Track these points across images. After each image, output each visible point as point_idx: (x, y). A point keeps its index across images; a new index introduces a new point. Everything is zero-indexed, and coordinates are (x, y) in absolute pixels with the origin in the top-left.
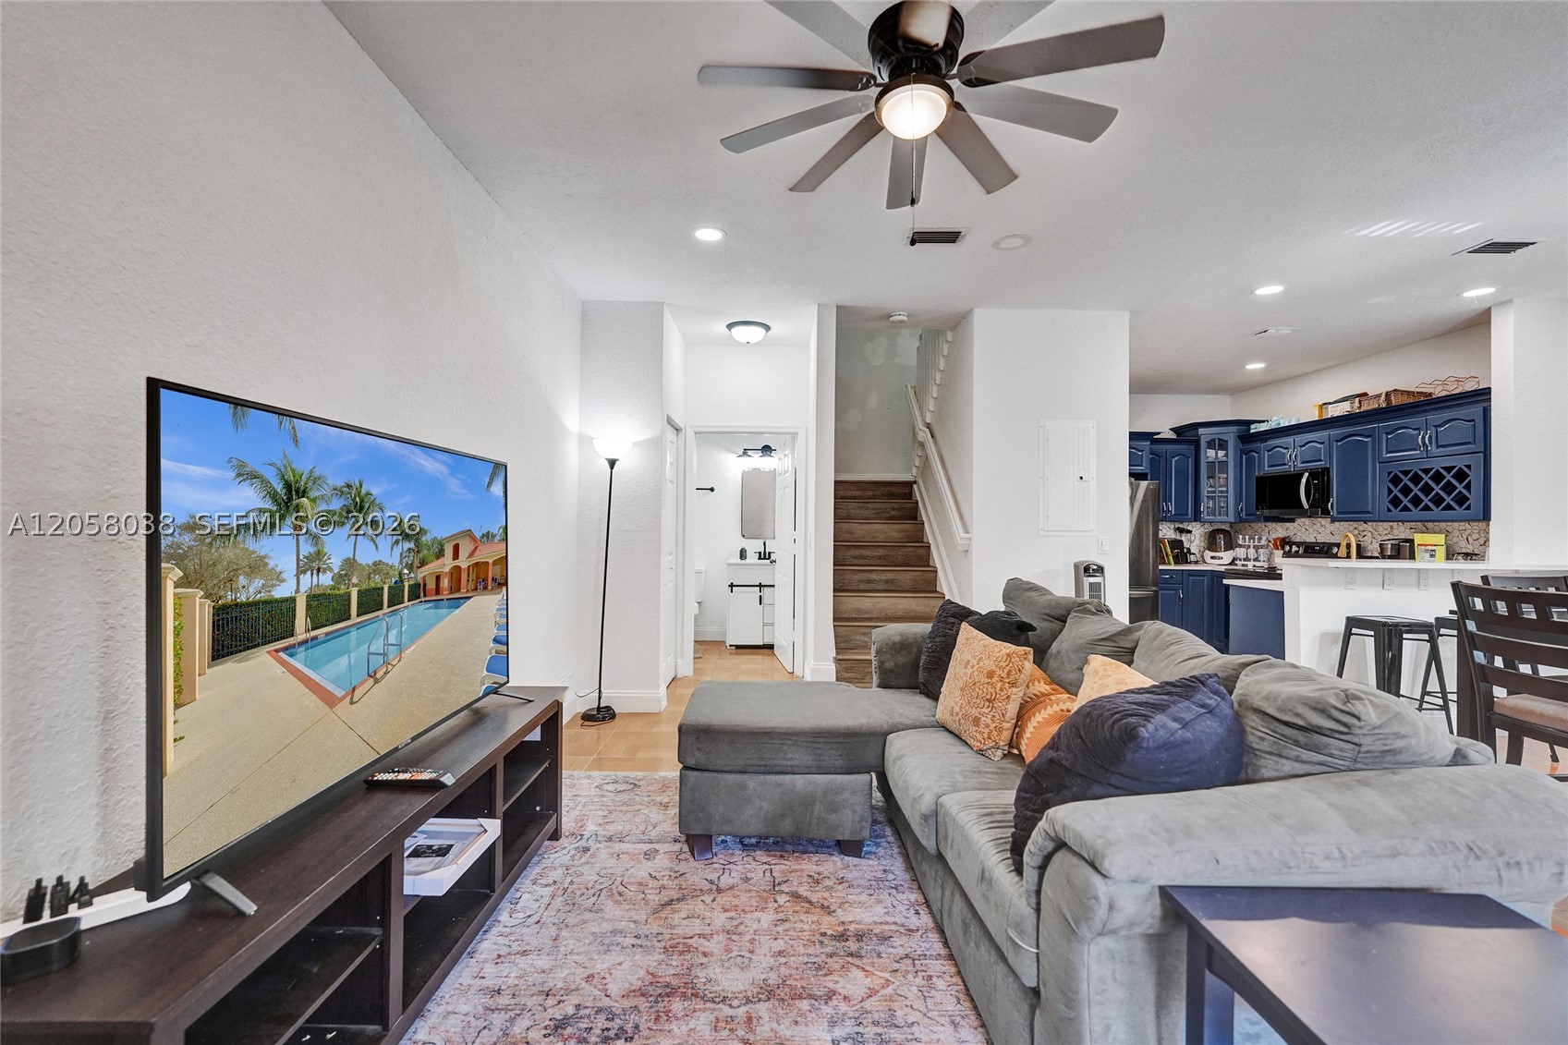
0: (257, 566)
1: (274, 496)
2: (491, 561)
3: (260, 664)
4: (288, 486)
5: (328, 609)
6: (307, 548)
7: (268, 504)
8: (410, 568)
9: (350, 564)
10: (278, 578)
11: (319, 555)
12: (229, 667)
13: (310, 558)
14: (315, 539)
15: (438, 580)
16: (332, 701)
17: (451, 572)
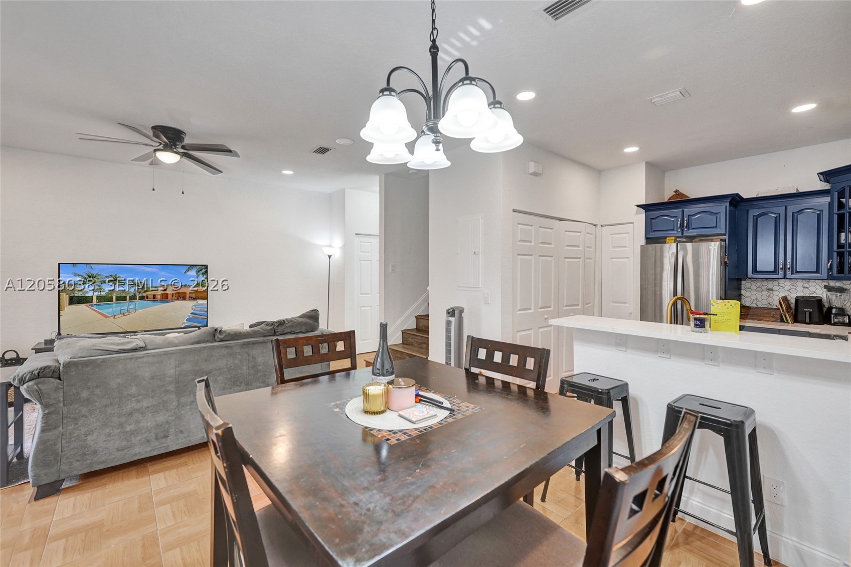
2: (188, 292)
3: (81, 307)
5: (105, 299)
12: (73, 306)
15: (154, 296)
16: (106, 317)
17: (162, 295)
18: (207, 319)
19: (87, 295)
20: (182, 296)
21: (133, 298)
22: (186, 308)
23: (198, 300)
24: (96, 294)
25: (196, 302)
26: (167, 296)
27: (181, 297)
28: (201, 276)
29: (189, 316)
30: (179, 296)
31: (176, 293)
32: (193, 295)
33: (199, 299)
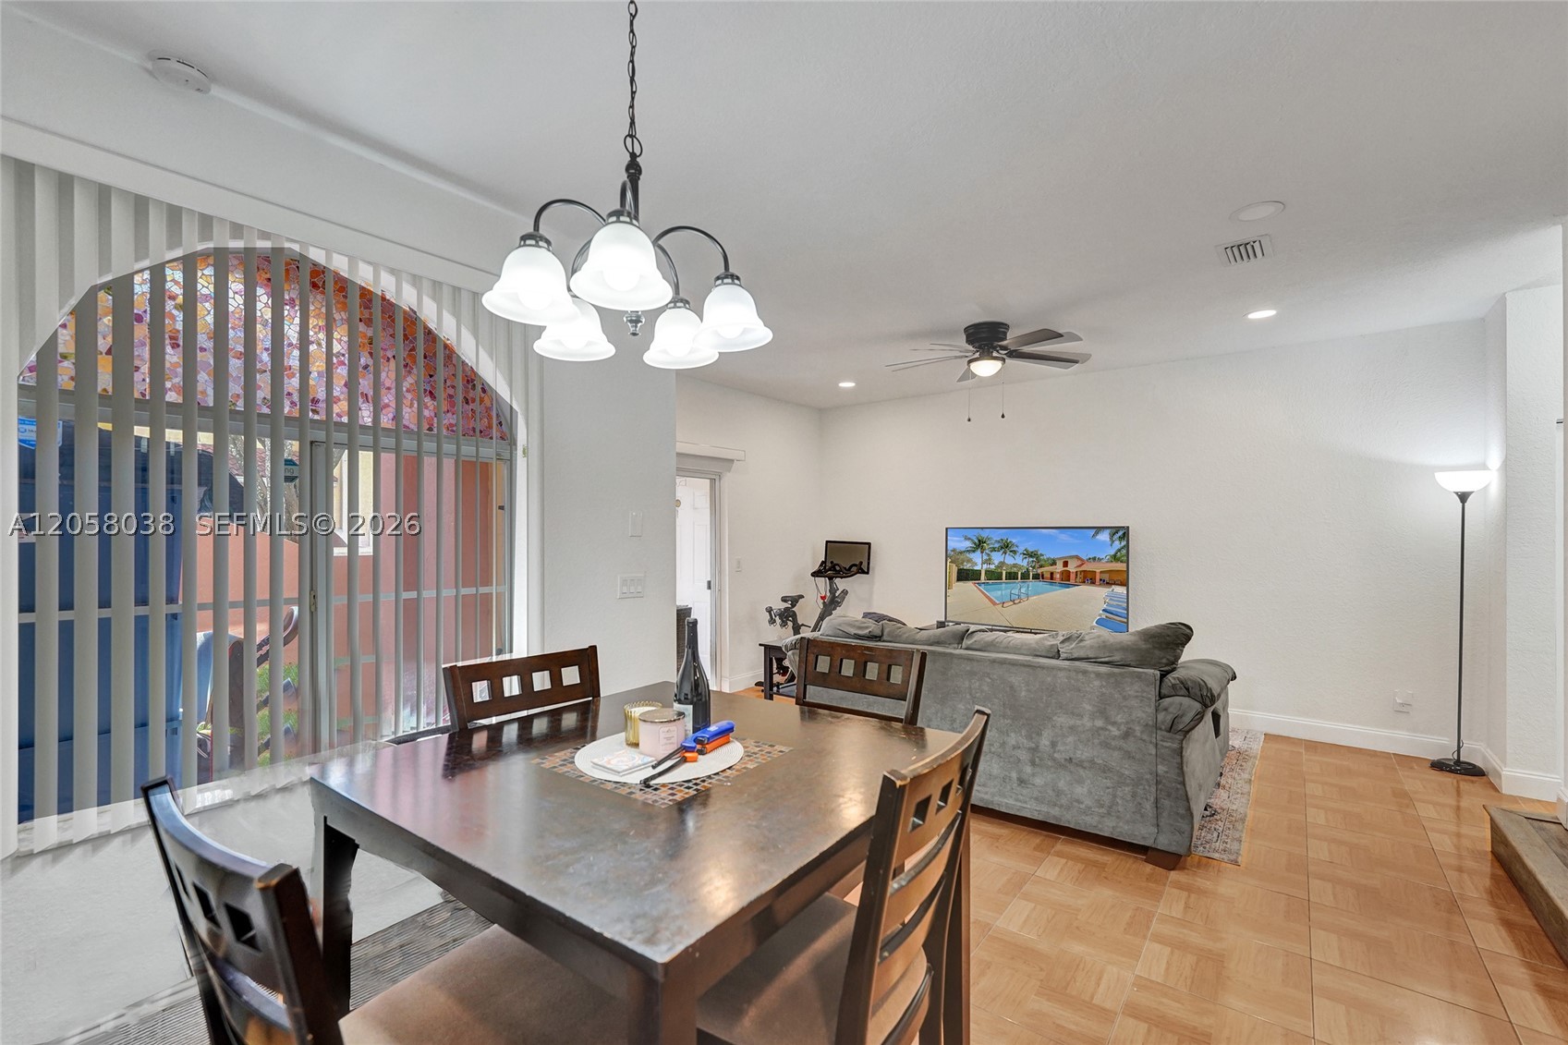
0: (969, 561)
1: (975, 544)
2: (1098, 571)
3: (969, 585)
4: (979, 541)
5: (994, 576)
6: (985, 557)
7: (973, 545)
8: (1034, 568)
9: (1002, 564)
10: (976, 564)
11: (990, 559)
12: (961, 583)
13: (986, 560)
14: (989, 555)
15: (1052, 574)
16: (994, 604)
17: (1062, 573)
18: (1127, 623)
19: (975, 568)
20: (1089, 576)
21: (1025, 576)
22: (1097, 597)
23: (1113, 586)
24: (985, 566)
25: (1111, 590)
26: (1069, 576)
27: (1088, 578)
28: (1117, 543)
29: (1100, 615)
30: (1085, 577)
31: (1081, 572)
32: (1106, 577)
33: (1115, 584)
